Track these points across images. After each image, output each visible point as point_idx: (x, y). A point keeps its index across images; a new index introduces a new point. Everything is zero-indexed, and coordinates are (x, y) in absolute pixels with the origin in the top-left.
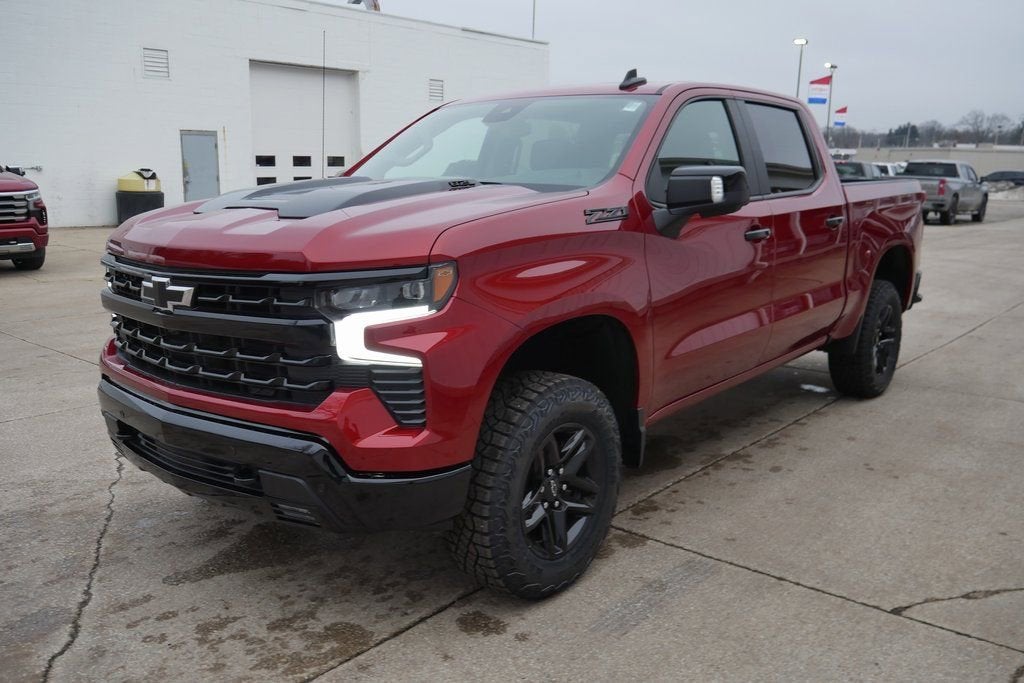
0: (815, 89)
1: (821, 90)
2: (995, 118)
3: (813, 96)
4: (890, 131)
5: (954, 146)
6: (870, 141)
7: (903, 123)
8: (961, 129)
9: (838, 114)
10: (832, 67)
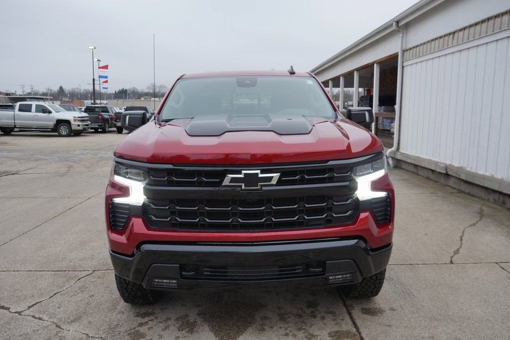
0: (100, 71)
1: (104, 72)
2: (161, 86)
3: (102, 75)
4: (116, 91)
5: (150, 99)
6: (109, 97)
7: (121, 88)
8: (146, 91)
9: (104, 84)
10: (98, 60)
